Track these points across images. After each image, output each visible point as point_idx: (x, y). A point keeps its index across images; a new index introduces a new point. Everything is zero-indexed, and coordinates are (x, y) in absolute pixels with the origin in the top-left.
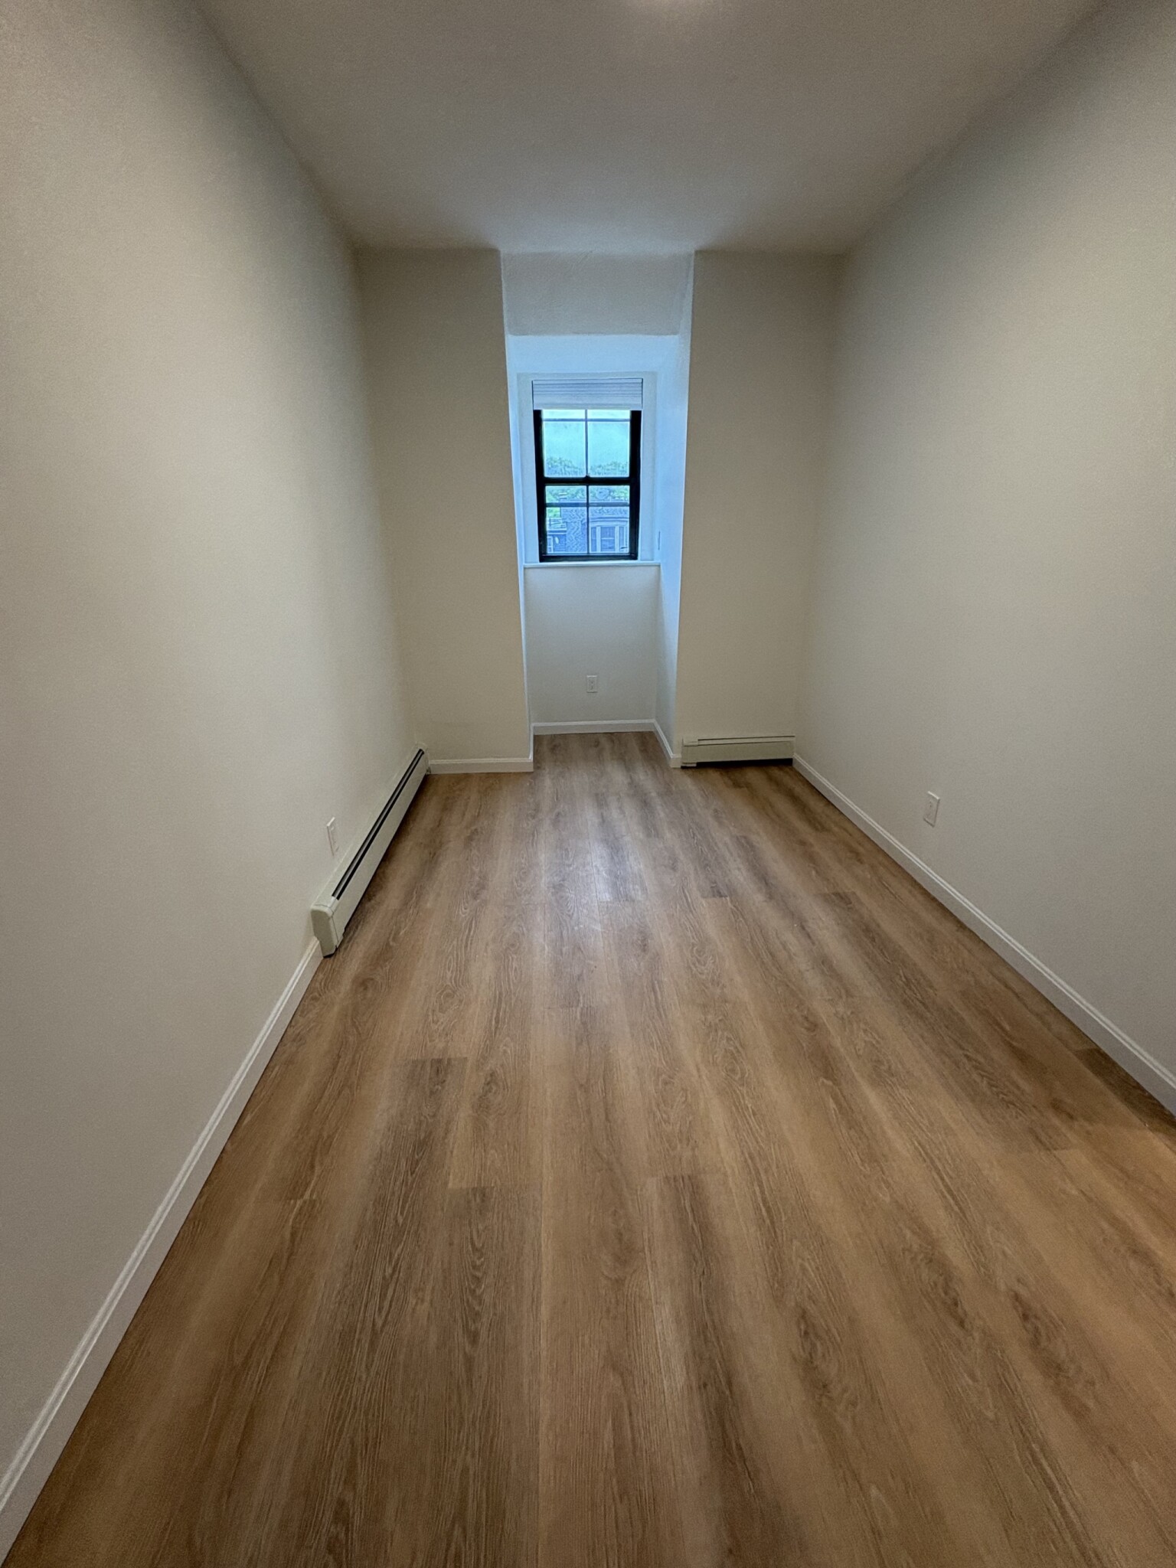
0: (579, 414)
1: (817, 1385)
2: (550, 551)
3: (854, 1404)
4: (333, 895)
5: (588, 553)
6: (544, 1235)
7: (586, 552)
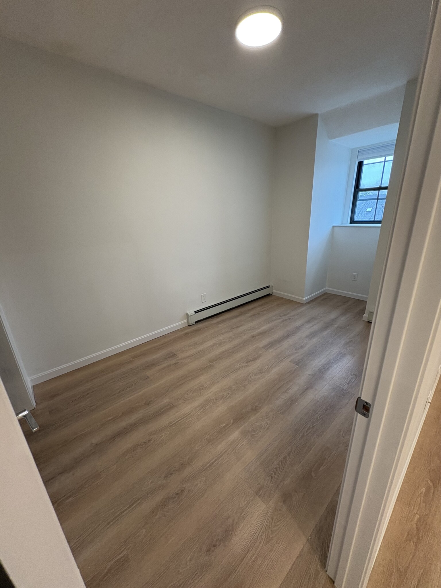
0: (382, 159)
1: (134, 449)
2: (356, 219)
3: (133, 457)
4: (194, 312)
5: (374, 220)
6: (144, 390)
7: (373, 220)
